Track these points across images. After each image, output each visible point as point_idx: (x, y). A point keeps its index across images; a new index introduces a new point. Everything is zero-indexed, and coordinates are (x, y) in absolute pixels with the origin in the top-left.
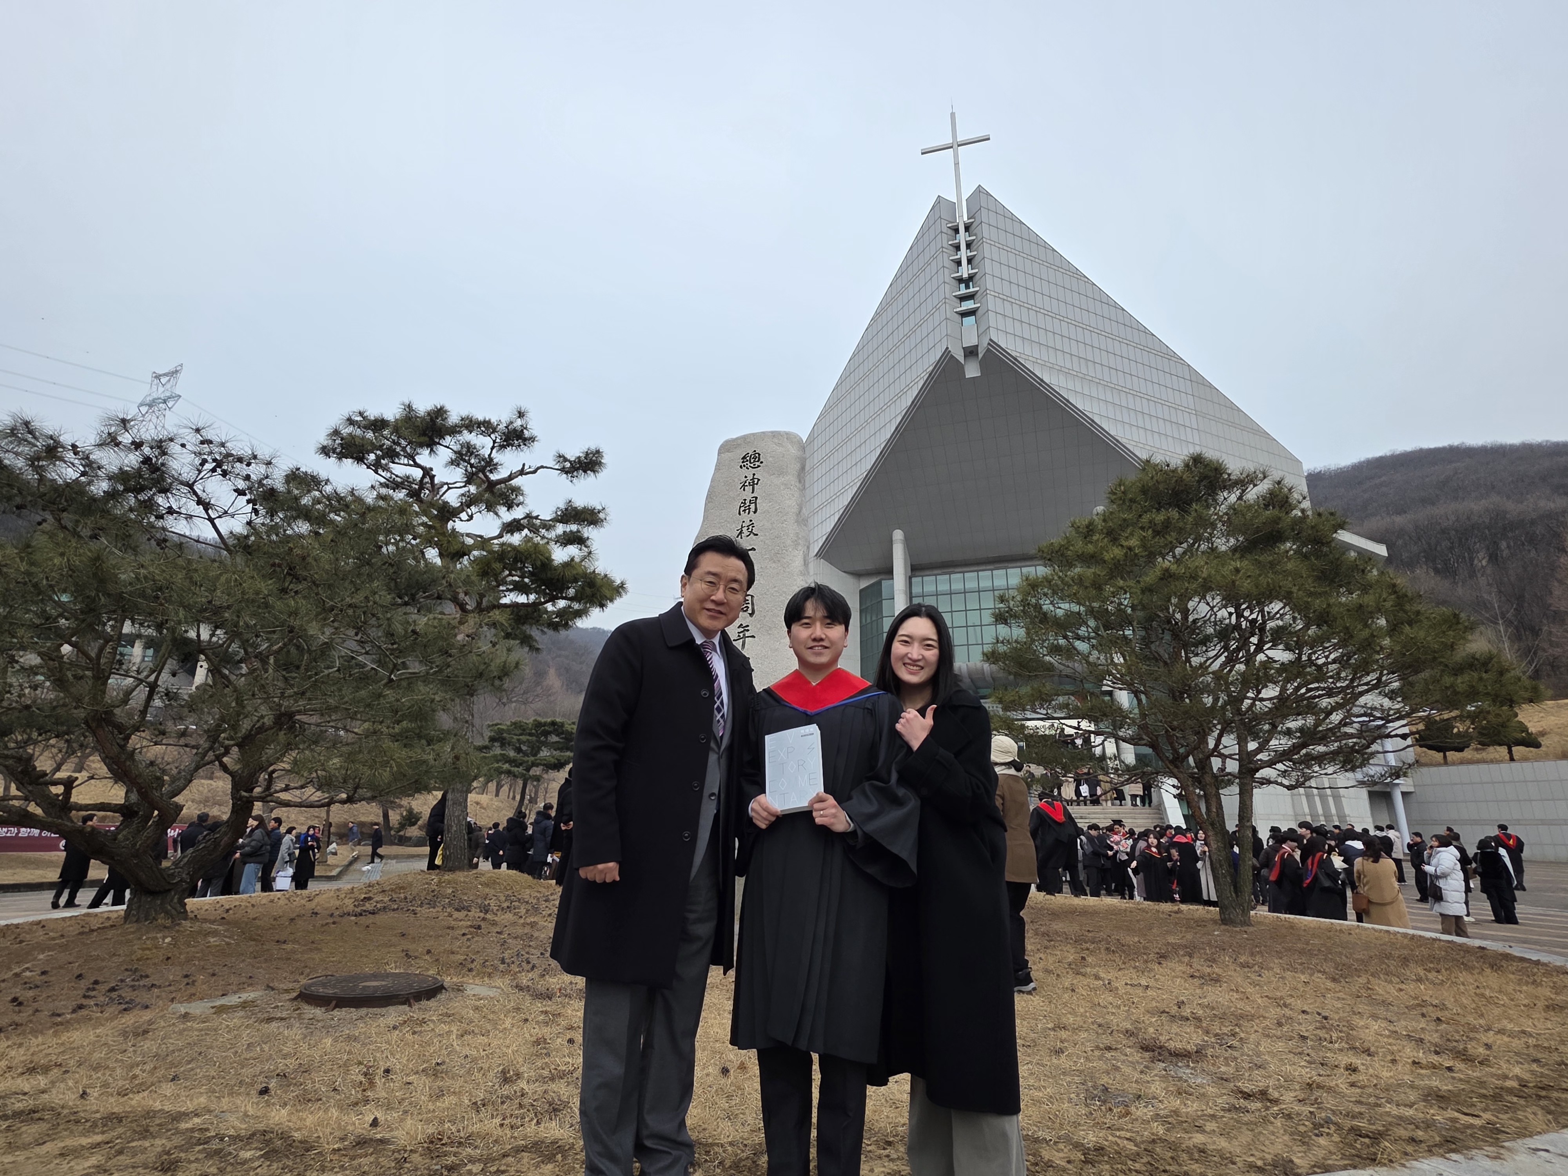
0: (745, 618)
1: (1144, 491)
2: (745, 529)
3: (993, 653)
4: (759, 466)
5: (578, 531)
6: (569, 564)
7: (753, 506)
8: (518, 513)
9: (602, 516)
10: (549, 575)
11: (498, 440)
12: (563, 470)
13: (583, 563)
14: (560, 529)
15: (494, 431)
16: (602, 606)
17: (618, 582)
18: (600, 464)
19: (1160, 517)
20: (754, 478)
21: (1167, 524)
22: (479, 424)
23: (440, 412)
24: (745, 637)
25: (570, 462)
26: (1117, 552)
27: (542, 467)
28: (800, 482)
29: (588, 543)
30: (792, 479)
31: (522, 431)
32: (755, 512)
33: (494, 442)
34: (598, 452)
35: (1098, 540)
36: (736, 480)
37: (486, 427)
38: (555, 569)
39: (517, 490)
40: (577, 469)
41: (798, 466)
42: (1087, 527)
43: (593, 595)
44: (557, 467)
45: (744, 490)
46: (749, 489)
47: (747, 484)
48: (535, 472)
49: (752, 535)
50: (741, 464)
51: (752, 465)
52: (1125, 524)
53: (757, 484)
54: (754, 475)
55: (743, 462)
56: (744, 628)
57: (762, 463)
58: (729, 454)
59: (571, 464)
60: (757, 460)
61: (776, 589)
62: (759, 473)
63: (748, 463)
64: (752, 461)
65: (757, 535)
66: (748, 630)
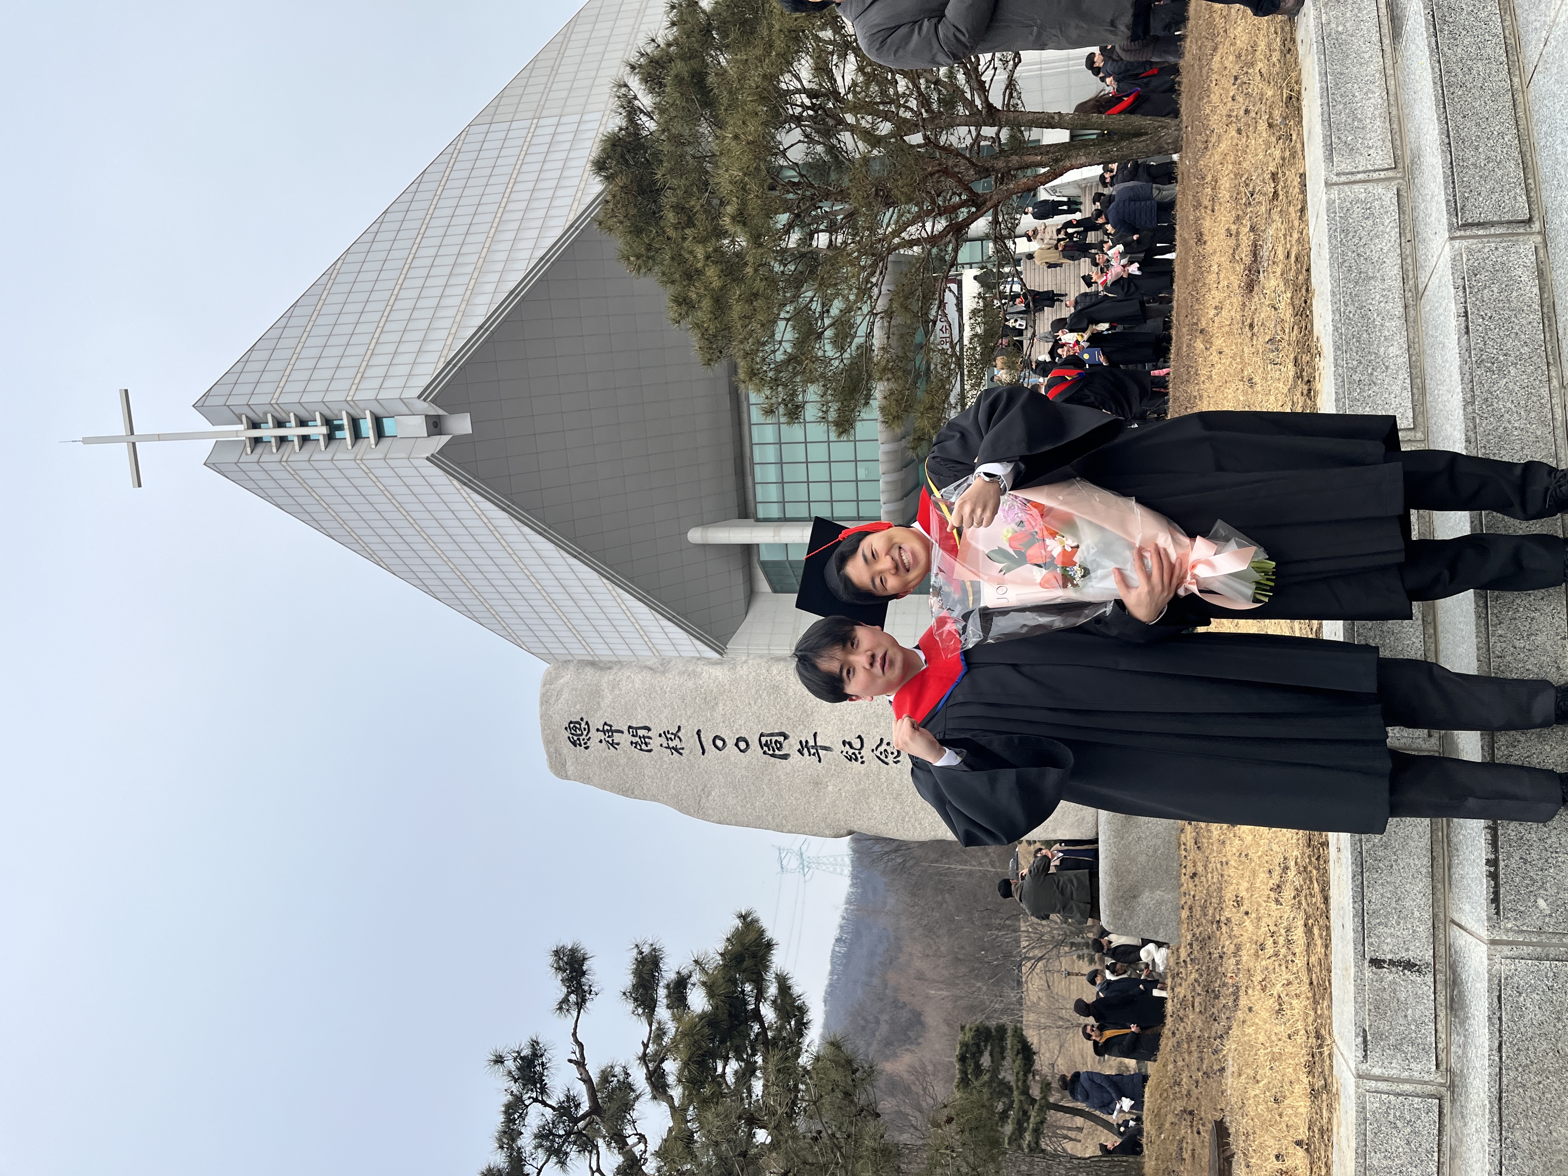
0: (791, 746)
1: (637, 231)
2: (672, 744)
3: (837, 424)
4: (587, 723)
5: (668, 986)
6: (710, 988)
7: (641, 733)
8: (639, 1077)
9: (646, 950)
10: (725, 1016)
11: (534, 1095)
12: (580, 1005)
13: (711, 972)
14: (663, 1013)
15: (520, 1099)
16: (769, 946)
17: (738, 923)
18: (573, 951)
19: (671, 216)
20: (604, 731)
21: (679, 209)
22: (510, 1120)
24: (815, 746)
25: (569, 994)
26: (712, 272)
27: (574, 1034)
28: (610, 668)
29: (685, 972)
30: (607, 678)
31: (522, 1058)
32: (649, 729)
33: (536, 1100)
34: (556, 953)
35: (697, 294)
36: (604, 755)
37: (514, 1111)
38: (716, 1008)
39: (606, 1076)
40: (580, 985)
41: (589, 671)
42: (680, 304)
43: (754, 956)
44: (575, 1014)
45: (618, 744)
46: (617, 737)
47: (610, 740)
48: (581, 1046)
49: (680, 734)
50: (582, 748)
51: (585, 733)
52: (678, 258)
53: (611, 726)
54: (598, 730)
55: (580, 745)
56: (804, 747)
57: (582, 719)
58: (568, 764)
59: (572, 992)
60: (578, 726)
61: (752, 703)
62: (597, 723)
63: (581, 738)
64: (579, 732)
65: (679, 727)
66: (807, 742)
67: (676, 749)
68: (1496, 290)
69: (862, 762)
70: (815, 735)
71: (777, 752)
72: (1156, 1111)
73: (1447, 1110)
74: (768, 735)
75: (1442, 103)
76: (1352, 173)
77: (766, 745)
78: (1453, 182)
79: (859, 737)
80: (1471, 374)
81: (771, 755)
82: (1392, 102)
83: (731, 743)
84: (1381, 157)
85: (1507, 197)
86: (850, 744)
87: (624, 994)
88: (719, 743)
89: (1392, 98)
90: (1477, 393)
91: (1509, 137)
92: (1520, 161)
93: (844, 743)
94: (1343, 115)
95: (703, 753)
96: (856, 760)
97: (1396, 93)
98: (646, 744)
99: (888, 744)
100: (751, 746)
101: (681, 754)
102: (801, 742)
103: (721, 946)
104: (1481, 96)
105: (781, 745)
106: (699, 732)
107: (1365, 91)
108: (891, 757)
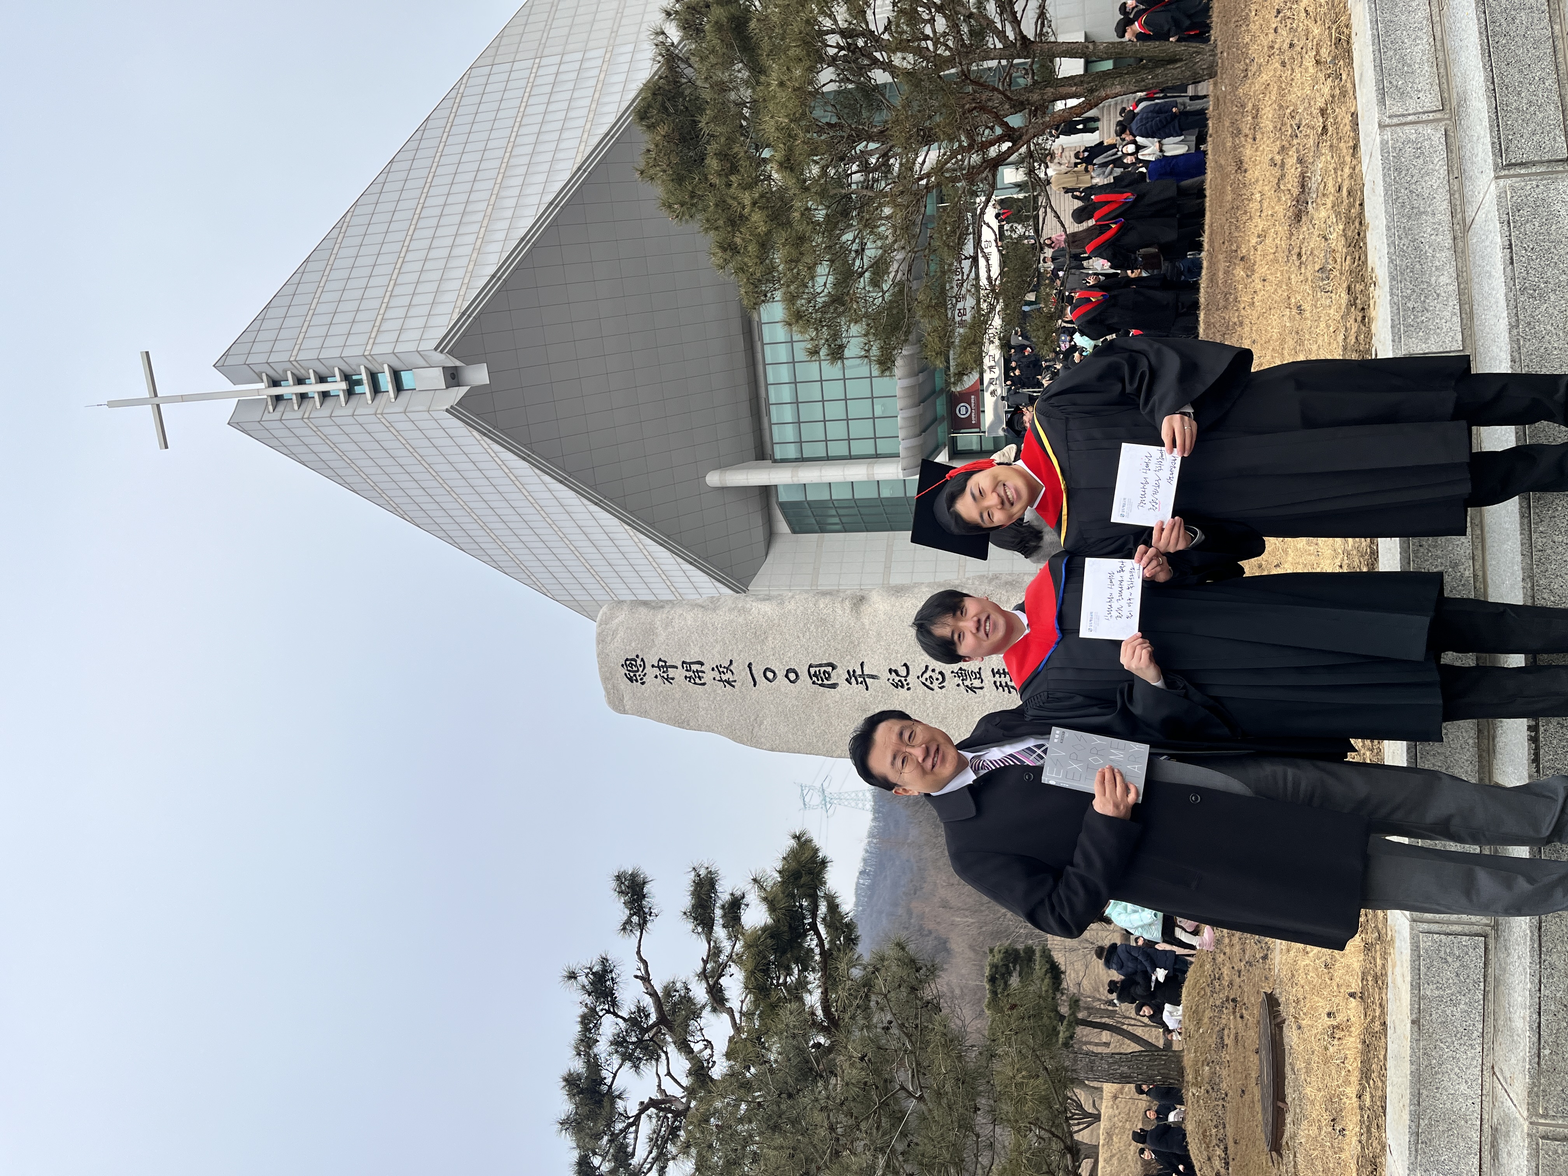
0: (839, 676)
1: (679, 180)
2: (724, 677)
3: (880, 362)
4: (642, 660)
5: (723, 907)
6: (770, 903)
7: (695, 667)
8: (700, 993)
9: (703, 872)
10: (786, 929)
11: (606, 1007)
12: (642, 926)
13: (768, 889)
14: (720, 932)
15: (593, 1010)
16: (824, 863)
17: (793, 843)
18: (634, 876)
19: (713, 163)
20: (658, 667)
21: (723, 156)
22: (586, 1029)
23: (571, 1081)
24: (863, 675)
25: (631, 915)
26: (757, 218)
27: (638, 953)
28: (662, 607)
29: (738, 893)
30: (660, 617)
31: (593, 974)
32: (702, 664)
33: (608, 1012)
34: (618, 877)
35: (743, 239)
36: (660, 689)
37: (589, 1021)
38: (777, 921)
39: (669, 991)
40: (641, 907)
41: (643, 610)
42: (724, 250)
43: (810, 872)
44: (638, 934)
45: (673, 679)
46: (671, 672)
47: (665, 675)
48: (645, 963)
49: (732, 668)
50: (639, 683)
51: (641, 669)
52: (722, 204)
53: (665, 662)
54: (653, 666)
55: (637, 681)
56: (851, 676)
57: (637, 656)
58: (625, 700)
59: (635, 914)
60: (634, 663)
61: (801, 635)
62: (651, 659)
63: (637, 674)
64: (635, 669)
65: (731, 661)
66: (854, 671)
67: (729, 682)
68: (1537, 224)
69: (909, 689)
70: (862, 664)
71: (826, 682)
72: (1194, 1008)
73: (1491, 946)
74: (817, 666)
75: (1488, 52)
76: (1403, 115)
77: (815, 675)
78: (1498, 126)
79: (905, 665)
80: (1515, 300)
81: (820, 685)
82: (1438, 48)
83: (781, 674)
84: (1430, 100)
85: (1547, 138)
86: (896, 672)
87: (685, 913)
88: (770, 675)
89: (1438, 44)
90: (1521, 317)
91: (1550, 81)
92: (1559, 104)
93: (890, 671)
94: (1393, 61)
95: (755, 685)
96: (902, 687)
97: (1442, 39)
98: (700, 678)
99: (933, 671)
100: (801, 677)
101: (733, 686)
102: (848, 672)
103: (779, 865)
104: (1523, 44)
105: (829, 675)
106: (750, 665)
107: (1413, 37)
108: (936, 683)
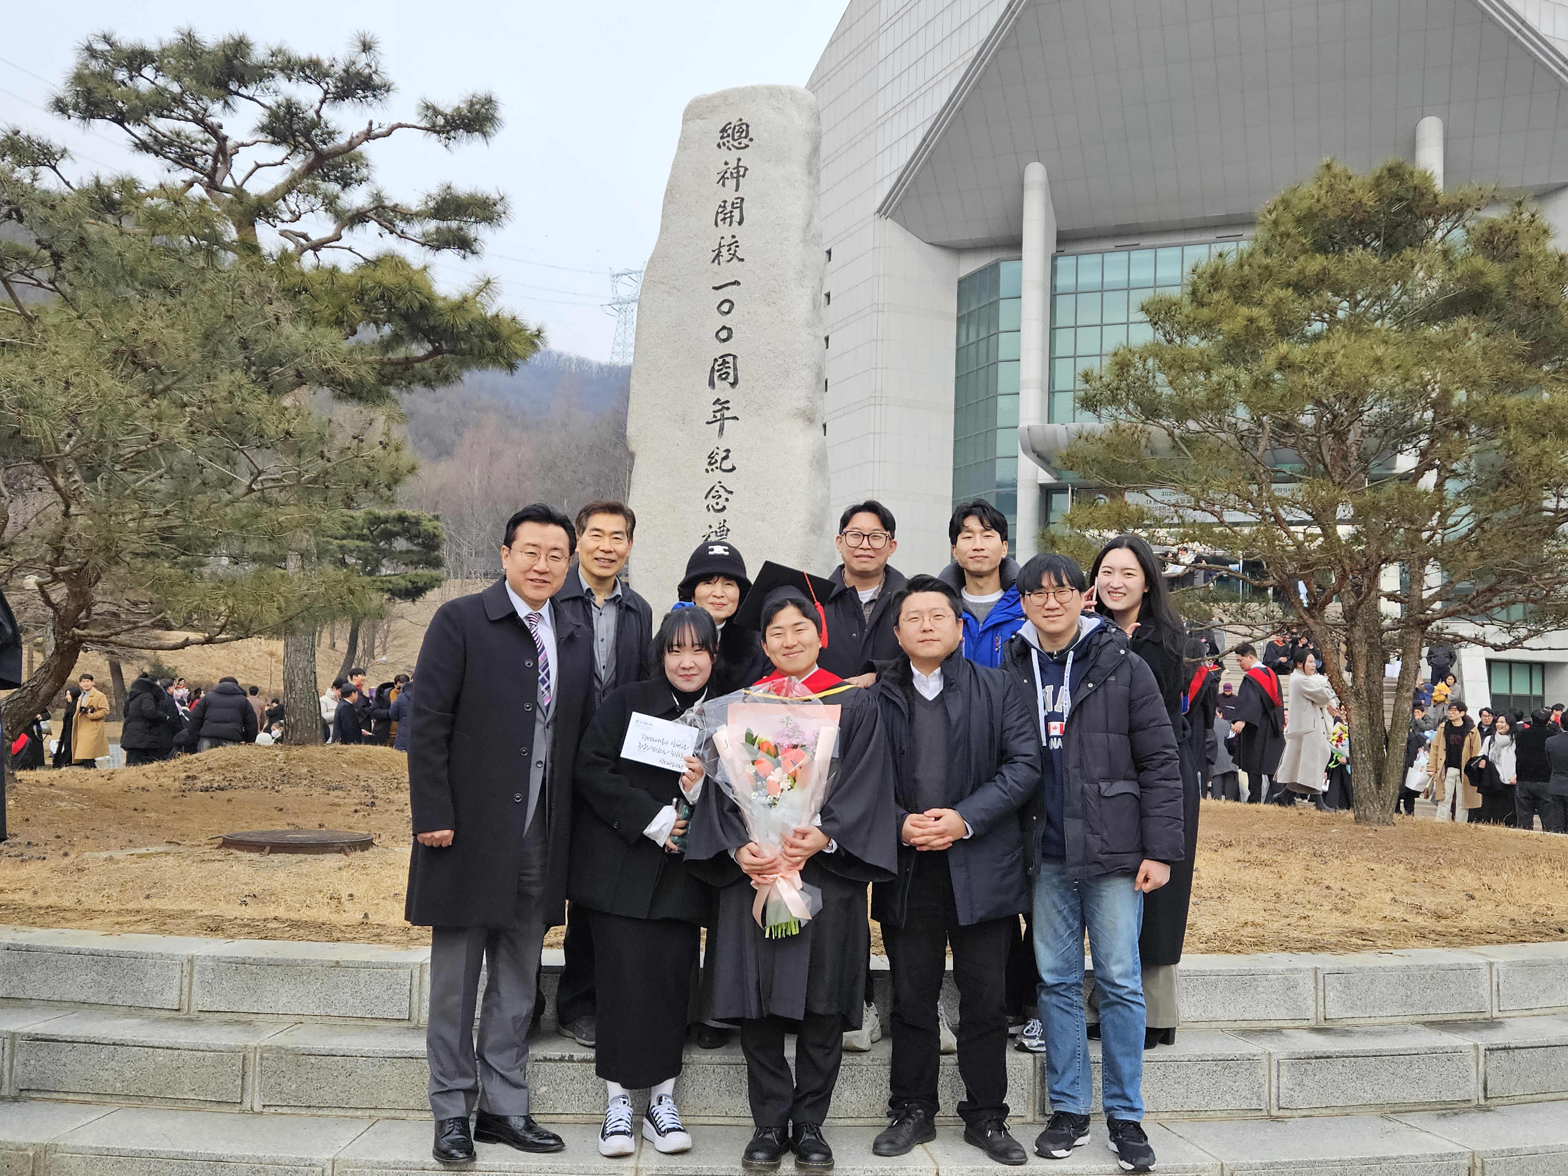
0: (724, 390)
2: (724, 250)
4: (747, 146)
5: (460, 230)
7: (736, 213)
9: (499, 208)
10: (432, 323)
11: (332, 89)
12: (433, 129)
14: (432, 225)
15: (326, 75)
17: (533, 328)
18: (492, 120)
20: (738, 167)
22: (303, 66)
23: (240, 47)
24: (723, 418)
25: (445, 116)
27: (400, 126)
28: (810, 173)
29: (476, 247)
30: (797, 170)
31: (370, 74)
32: (740, 223)
33: (326, 92)
34: (489, 101)
36: (712, 167)
37: (313, 70)
40: (456, 128)
41: (808, 148)
43: (498, 352)
44: (423, 124)
45: (724, 185)
46: (731, 183)
47: (728, 175)
48: (388, 134)
49: (735, 260)
50: (719, 141)
51: (736, 144)
53: (743, 176)
54: (739, 160)
55: (722, 138)
56: (722, 405)
57: (751, 140)
58: (701, 123)
59: (447, 120)
60: (744, 135)
61: (770, 347)
62: (748, 158)
63: (730, 139)
64: (736, 136)
65: (742, 260)
66: (728, 409)
67: (718, 256)
69: (707, 471)
70: (736, 418)
71: (716, 374)
74: (735, 364)
77: (724, 362)
79: (734, 468)
81: (713, 367)
83: (726, 321)
86: (725, 458)
87: (449, 187)
88: (725, 307)
93: (728, 451)
95: (715, 288)
96: (710, 464)
98: (724, 219)
99: (727, 500)
100: (723, 344)
101: (713, 261)
102: (728, 402)
103: (506, 314)
105: (725, 379)
106: (736, 283)
